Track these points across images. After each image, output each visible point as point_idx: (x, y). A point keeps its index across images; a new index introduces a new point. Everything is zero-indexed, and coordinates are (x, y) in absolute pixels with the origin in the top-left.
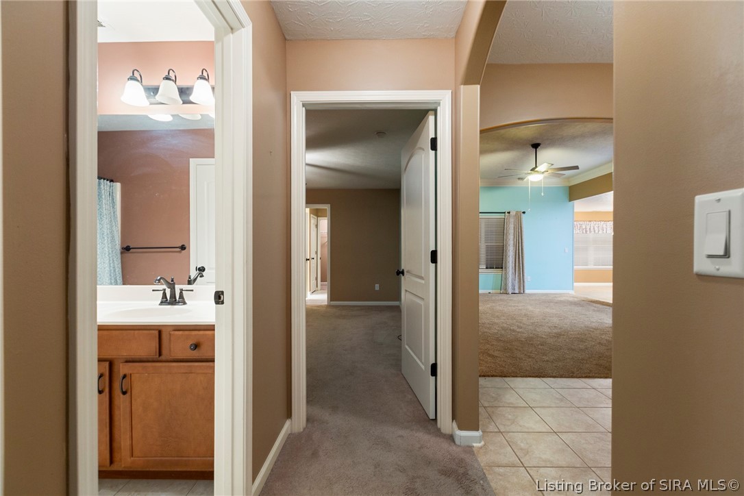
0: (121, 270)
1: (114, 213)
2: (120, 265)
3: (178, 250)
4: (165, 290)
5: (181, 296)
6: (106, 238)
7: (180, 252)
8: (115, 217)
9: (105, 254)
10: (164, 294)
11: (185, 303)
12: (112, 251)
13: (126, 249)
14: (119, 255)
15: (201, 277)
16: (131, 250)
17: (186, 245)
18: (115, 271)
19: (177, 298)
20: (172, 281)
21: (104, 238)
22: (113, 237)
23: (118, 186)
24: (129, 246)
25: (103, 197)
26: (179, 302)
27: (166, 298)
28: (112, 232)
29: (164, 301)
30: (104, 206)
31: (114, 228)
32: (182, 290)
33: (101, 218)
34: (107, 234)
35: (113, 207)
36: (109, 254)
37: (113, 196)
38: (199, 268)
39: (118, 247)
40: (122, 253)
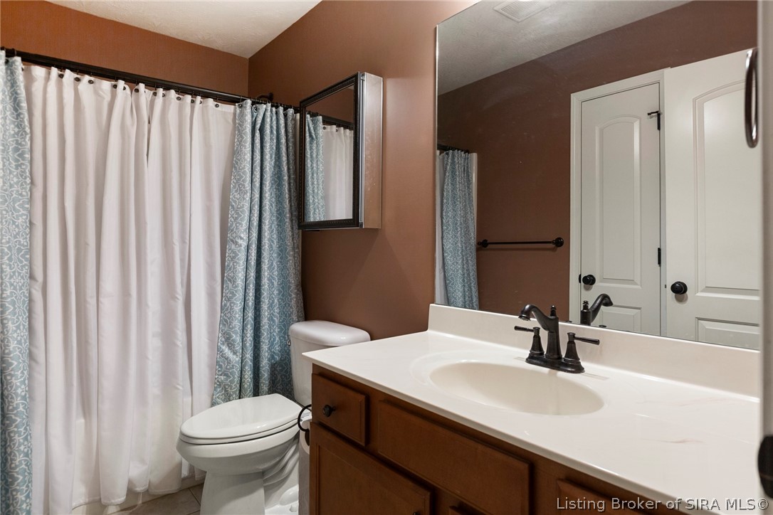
0: (476, 274)
1: (469, 194)
2: (475, 268)
3: (552, 246)
4: (536, 331)
5: (572, 351)
6: (459, 229)
7: (553, 250)
8: (471, 201)
9: (458, 250)
10: (537, 339)
11: (579, 369)
12: (466, 248)
13: (482, 245)
14: (474, 253)
15: (606, 305)
16: (489, 246)
17: (564, 239)
18: (469, 275)
19: (563, 354)
20: (553, 313)
21: (457, 229)
22: (467, 227)
23: (474, 156)
24: (486, 241)
25: (457, 173)
26: (567, 365)
27: (541, 349)
28: (466, 221)
29: (536, 357)
30: (458, 186)
31: (469, 216)
32: (572, 337)
33: (455, 203)
34: (461, 224)
35: (468, 187)
36: (462, 251)
37: (468, 172)
38: (585, 278)
39: (473, 241)
40: (478, 250)
